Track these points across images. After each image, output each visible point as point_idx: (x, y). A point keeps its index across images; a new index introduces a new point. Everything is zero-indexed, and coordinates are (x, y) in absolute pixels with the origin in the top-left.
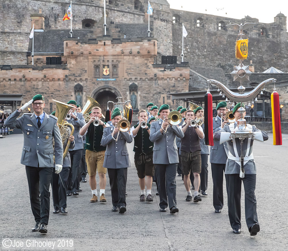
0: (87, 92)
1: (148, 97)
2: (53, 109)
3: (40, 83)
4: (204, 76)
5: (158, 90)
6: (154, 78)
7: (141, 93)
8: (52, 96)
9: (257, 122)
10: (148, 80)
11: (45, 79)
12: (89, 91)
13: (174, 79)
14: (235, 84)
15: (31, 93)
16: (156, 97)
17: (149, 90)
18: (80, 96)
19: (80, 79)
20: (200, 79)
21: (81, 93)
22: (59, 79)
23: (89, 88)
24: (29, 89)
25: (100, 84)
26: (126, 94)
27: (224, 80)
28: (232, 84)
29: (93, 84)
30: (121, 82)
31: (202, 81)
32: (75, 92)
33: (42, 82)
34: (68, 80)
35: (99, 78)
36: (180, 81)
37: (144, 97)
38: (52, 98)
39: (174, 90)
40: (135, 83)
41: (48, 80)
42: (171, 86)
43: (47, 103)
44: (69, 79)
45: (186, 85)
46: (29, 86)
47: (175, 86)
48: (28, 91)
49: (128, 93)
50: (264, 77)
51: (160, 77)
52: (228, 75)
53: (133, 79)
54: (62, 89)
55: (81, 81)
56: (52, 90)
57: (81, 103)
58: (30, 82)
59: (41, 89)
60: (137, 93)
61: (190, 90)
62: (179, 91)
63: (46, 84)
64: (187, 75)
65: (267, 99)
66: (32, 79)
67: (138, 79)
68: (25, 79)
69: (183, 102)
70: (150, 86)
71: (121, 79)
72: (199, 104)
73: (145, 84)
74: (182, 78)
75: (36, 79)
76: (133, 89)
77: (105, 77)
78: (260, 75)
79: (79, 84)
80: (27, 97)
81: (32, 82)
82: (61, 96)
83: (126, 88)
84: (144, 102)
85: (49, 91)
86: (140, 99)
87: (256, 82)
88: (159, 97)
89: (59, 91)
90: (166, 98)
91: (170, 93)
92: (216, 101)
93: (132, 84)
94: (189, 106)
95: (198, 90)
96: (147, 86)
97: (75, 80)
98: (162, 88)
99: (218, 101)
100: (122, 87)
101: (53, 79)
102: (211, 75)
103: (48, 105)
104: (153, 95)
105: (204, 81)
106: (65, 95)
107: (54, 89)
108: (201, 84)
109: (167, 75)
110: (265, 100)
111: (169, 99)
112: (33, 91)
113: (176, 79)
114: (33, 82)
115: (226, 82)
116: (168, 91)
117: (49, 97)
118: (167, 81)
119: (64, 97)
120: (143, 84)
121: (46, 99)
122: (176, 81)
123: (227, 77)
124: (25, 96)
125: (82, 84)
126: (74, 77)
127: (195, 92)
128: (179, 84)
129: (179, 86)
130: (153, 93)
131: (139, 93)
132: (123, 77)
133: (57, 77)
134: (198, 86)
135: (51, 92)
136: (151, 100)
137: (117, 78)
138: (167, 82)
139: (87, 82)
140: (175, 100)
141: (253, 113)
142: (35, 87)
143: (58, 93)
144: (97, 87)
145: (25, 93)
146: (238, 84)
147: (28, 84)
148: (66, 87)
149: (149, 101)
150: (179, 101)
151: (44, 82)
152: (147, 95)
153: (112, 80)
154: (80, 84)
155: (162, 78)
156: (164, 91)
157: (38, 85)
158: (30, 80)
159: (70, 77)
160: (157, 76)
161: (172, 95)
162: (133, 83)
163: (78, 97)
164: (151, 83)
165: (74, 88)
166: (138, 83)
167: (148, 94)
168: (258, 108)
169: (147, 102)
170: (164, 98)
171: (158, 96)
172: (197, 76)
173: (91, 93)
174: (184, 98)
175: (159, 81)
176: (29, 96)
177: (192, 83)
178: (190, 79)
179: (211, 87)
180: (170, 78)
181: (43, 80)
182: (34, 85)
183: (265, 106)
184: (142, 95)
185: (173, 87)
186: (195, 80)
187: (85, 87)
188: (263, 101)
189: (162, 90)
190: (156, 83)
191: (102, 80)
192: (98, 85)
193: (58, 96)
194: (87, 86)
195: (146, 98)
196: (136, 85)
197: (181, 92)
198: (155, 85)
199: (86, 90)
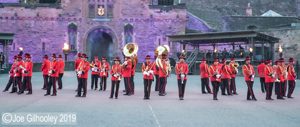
0: (81, 32)
1: (144, 38)
2: (46, 48)
3: (33, 22)
4: (200, 18)
5: (154, 32)
6: (150, 19)
7: (136, 34)
8: (45, 35)
9: (256, 66)
10: (144, 21)
11: (38, 17)
12: (83, 31)
13: (170, 21)
14: (232, 26)
15: (23, 32)
16: (152, 39)
17: (145, 31)
18: (74, 36)
19: (74, 19)
20: (196, 21)
21: (74, 33)
22: (52, 19)
23: (83, 28)
24: (21, 28)
25: (94, 24)
26: (121, 35)
27: (220, 23)
28: (229, 26)
29: (88, 24)
30: (116, 22)
31: (198, 23)
32: (69, 32)
33: (35, 21)
34: (62, 20)
35: (94, 18)
36: (176, 23)
37: (139, 38)
38: (45, 37)
39: (170, 32)
40: (130, 24)
41: (41, 19)
42: (168, 28)
43: (40, 42)
44: (63, 18)
45: (183, 26)
46: (22, 25)
47: (172, 27)
48: (20, 30)
49: (123, 34)
50: (263, 21)
51: (157, 18)
52: (225, 18)
53: (129, 20)
54: (55, 28)
55: (75, 21)
56: (45, 29)
57: (74, 43)
58: (22, 21)
59: (33, 28)
60: (132, 34)
61: (187, 32)
62: (175, 33)
63: (39, 23)
64: (184, 17)
65: (267, 43)
66: (25, 17)
67: (134, 20)
68: (17, 18)
69: (180, 44)
70: (146, 27)
71: (116, 20)
72: (196, 46)
73: (140, 25)
74: (179, 19)
75: (29, 18)
76: (129, 29)
77: (100, 17)
78: (258, 19)
79: (72, 24)
80: (18, 36)
81: (24, 21)
82: (55, 36)
83: (121, 29)
84: (139, 44)
85: (42, 30)
86: (135, 41)
87: (254, 25)
88: (155, 39)
89: (52, 30)
90: (162, 40)
91: (166, 34)
92: (213, 44)
93: (127, 25)
94: (186, 48)
95: (194, 32)
96: (143, 28)
97: (69, 20)
98: (158, 29)
99: (215, 44)
100: (117, 28)
101: (46, 18)
102: (207, 18)
103: (40, 44)
104: (149, 36)
105: (200, 23)
106: (58, 34)
107: (47, 29)
108: (197, 27)
109: (163, 16)
110: (265, 44)
111: (165, 40)
112: (25, 30)
113: (173, 21)
114: (26, 21)
115: (223, 25)
116: (164, 32)
117: (41, 36)
118: (163, 22)
119: (57, 37)
120: (139, 25)
121: (39, 39)
122: (173, 23)
123: (224, 20)
124: (16, 35)
125: (75, 24)
126: (68, 16)
127: (192, 34)
128: (176, 26)
129: (175, 28)
130: (148, 35)
131: (135, 34)
132: (118, 17)
133: (50, 16)
134: (194, 28)
135: (44, 32)
136: (146, 41)
137: (112, 18)
138: (163, 24)
139: (81, 21)
140: (171, 43)
141: (252, 57)
142: (28, 26)
143: (51, 32)
144: (92, 27)
145: (17, 32)
146: (236, 26)
147: (20, 23)
148: (59, 27)
149: (144, 43)
150: (175, 44)
151: (37, 21)
152: (142, 37)
153: (107, 20)
154: (74, 24)
155: (159, 20)
156: (160, 33)
157: (30, 24)
158: (22, 19)
159: (64, 17)
160: (153, 17)
161: (169, 36)
162: (129, 24)
163: (72, 37)
164: (147, 24)
165: (67, 27)
166: (133, 24)
167: (144, 35)
168: (257, 52)
169: (142, 43)
170: (160, 40)
171: (153, 37)
172: (193, 17)
173: (85, 33)
174: (180, 40)
175: (155, 22)
176: (21, 35)
177: (188, 25)
178: (187, 21)
179: (208, 30)
180: (167, 20)
181: (35, 19)
182: (26, 24)
183: (264, 49)
184: (137, 36)
185: (169, 29)
186: (191, 22)
187: (80, 27)
188: (263, 45)
189: (158, 31)
190: (152, 24)
191: (97, 20)
192: (92, 25)
193: (51, 36)
194: (81, 25)
195: (141, 40)
196: (131, 26)
197: (177, 34)
198: (151, 26)
199: (80, 30)
